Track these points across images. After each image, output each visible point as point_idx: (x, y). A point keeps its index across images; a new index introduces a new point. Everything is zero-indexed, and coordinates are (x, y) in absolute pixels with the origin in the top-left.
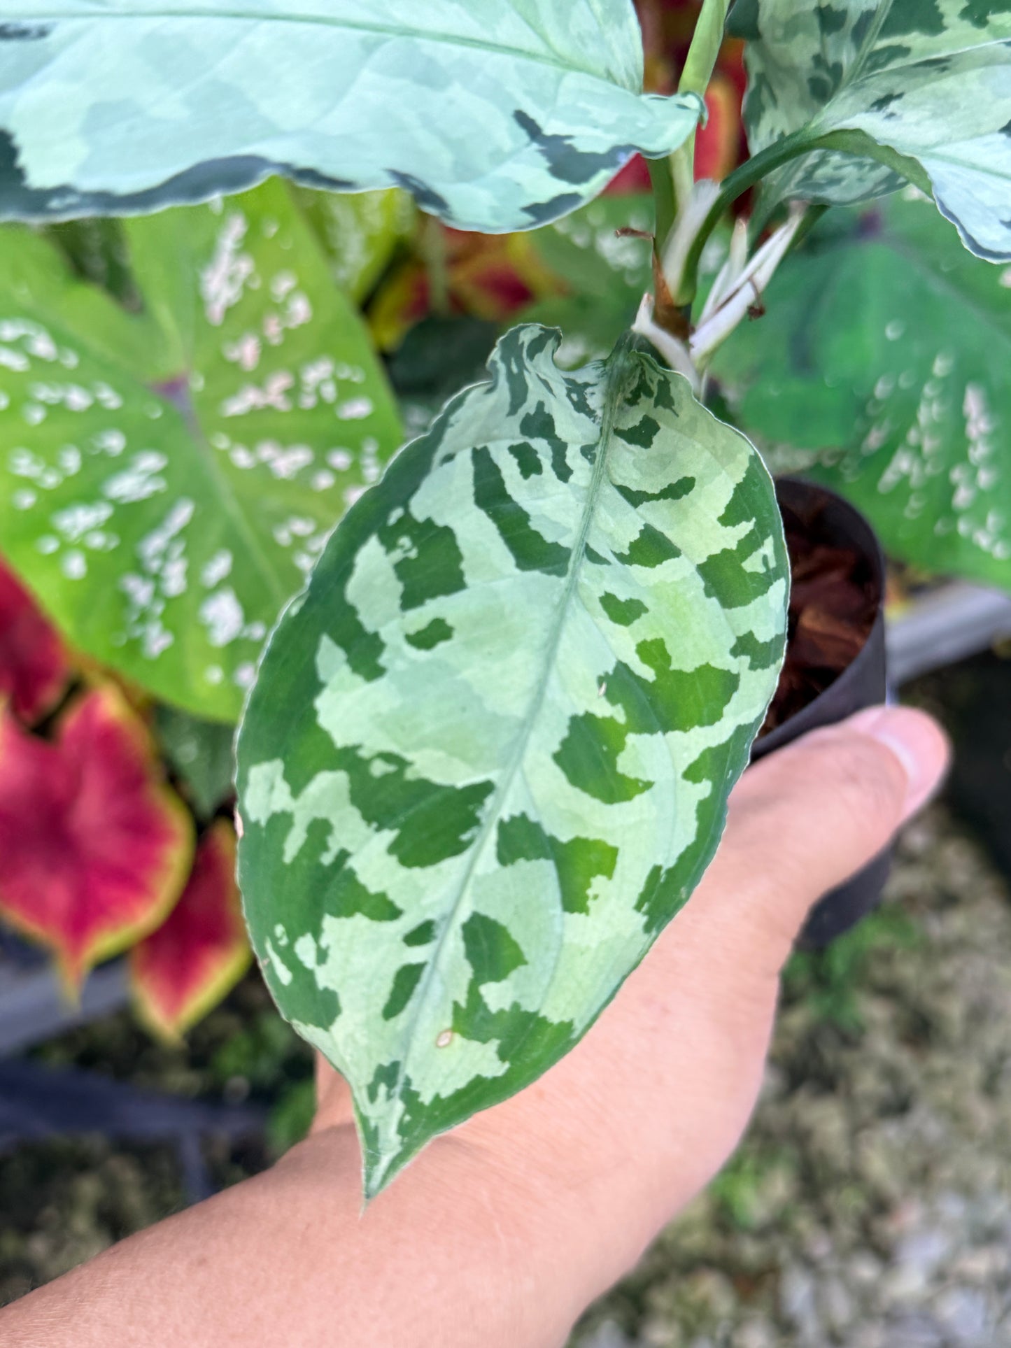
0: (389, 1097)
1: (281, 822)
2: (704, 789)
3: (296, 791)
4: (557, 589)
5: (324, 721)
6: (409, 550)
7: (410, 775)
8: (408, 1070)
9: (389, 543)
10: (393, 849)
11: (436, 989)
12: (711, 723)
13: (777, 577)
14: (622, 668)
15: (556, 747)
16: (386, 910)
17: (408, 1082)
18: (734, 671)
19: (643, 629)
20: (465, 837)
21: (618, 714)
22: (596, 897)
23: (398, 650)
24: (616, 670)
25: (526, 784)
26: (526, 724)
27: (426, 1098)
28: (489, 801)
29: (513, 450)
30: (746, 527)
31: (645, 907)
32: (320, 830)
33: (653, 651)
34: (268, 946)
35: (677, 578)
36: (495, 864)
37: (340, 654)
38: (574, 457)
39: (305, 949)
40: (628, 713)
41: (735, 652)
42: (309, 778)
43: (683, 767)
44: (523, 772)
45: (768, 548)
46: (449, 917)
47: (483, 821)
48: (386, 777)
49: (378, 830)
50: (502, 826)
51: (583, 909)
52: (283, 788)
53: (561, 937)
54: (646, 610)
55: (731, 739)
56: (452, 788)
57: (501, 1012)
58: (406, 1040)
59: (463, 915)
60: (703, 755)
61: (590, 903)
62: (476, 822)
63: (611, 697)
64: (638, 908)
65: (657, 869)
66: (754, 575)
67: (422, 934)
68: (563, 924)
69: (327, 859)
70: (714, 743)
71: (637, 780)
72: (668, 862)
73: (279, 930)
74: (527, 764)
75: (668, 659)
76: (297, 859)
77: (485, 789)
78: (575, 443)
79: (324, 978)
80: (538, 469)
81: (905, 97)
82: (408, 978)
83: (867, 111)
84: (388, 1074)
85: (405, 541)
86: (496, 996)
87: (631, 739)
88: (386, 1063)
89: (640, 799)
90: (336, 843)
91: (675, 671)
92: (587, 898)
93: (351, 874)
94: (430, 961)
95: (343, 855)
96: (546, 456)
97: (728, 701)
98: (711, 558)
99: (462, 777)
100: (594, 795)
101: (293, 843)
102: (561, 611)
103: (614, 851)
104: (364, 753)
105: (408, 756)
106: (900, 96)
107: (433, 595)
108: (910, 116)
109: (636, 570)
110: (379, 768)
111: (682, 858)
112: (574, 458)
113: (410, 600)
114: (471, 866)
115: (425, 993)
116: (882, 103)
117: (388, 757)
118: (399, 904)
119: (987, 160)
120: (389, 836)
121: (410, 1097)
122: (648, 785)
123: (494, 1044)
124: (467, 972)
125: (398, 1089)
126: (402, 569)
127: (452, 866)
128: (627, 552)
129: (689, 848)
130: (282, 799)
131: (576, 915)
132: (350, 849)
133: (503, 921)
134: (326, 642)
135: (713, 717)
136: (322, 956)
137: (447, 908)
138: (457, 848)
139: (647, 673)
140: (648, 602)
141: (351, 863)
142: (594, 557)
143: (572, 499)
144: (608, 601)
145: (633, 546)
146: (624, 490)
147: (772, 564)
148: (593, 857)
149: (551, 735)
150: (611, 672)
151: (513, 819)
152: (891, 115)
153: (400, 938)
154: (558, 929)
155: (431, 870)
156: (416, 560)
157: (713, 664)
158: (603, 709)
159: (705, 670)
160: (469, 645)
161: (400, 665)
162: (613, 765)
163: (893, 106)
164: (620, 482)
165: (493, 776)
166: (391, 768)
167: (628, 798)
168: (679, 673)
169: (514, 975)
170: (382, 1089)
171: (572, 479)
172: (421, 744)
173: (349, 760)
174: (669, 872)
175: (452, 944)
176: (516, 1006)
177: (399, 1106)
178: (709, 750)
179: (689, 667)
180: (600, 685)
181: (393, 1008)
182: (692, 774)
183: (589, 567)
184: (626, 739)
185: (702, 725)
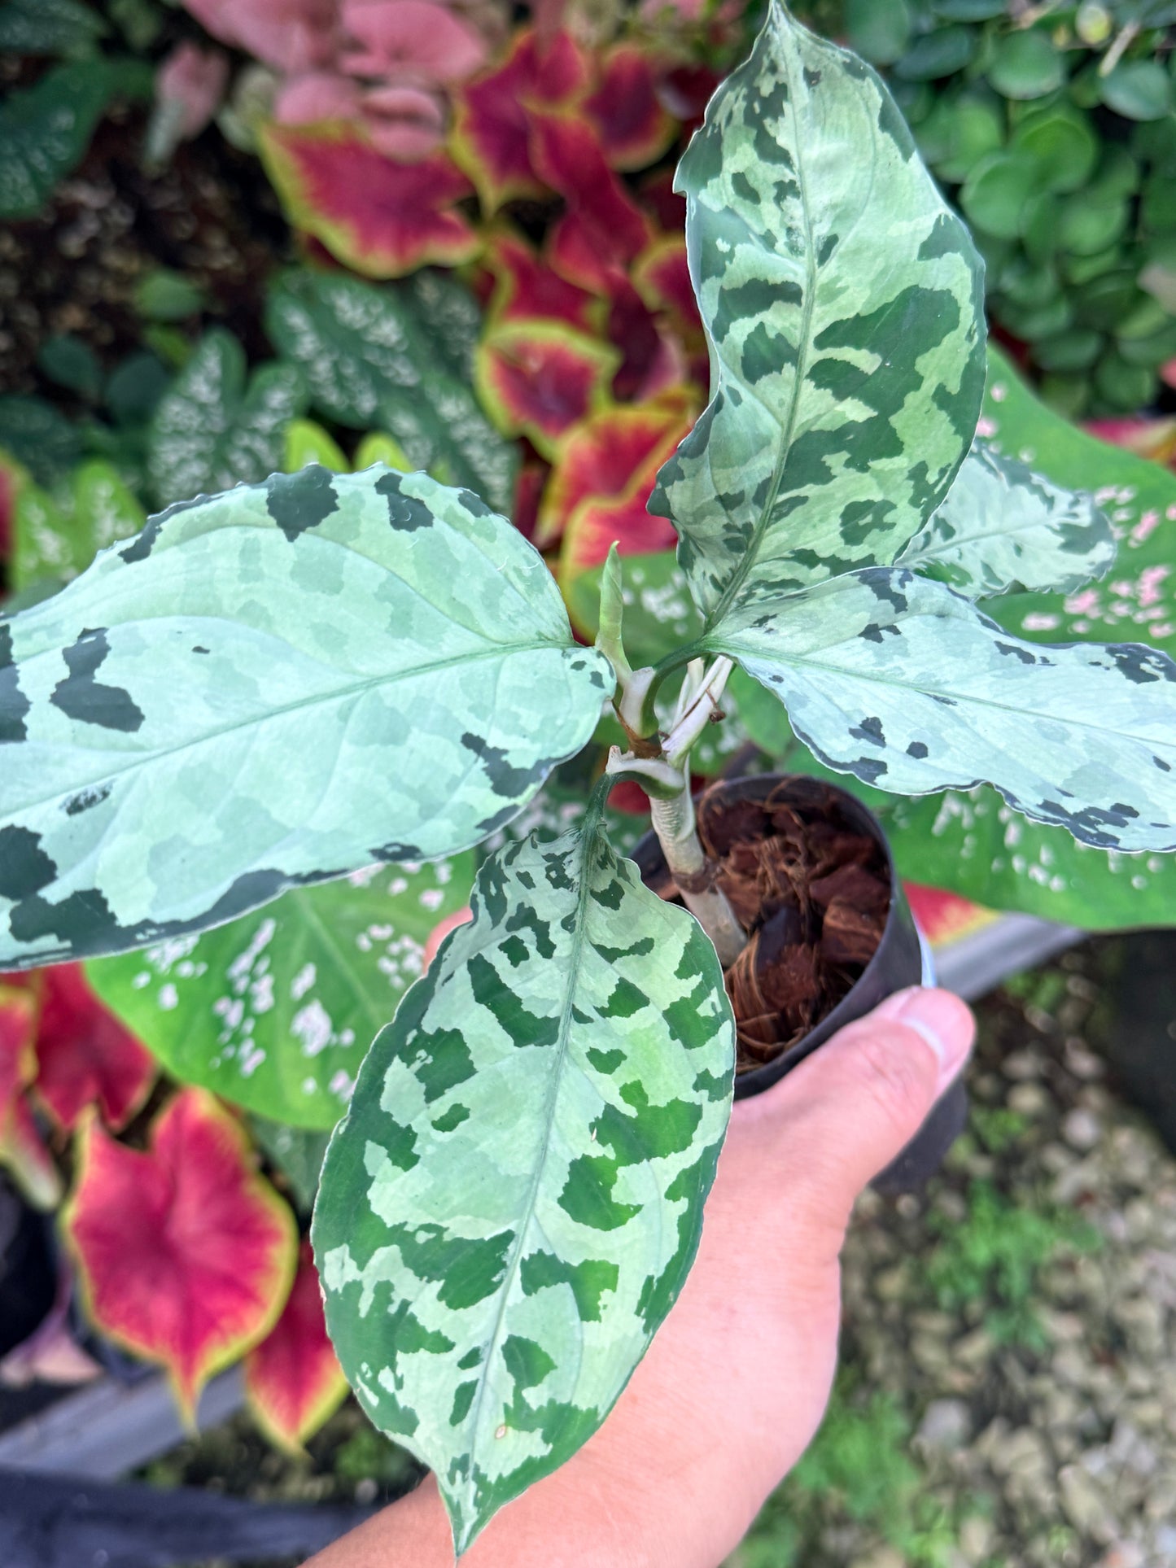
0: (464, 1480)
1: (354, 1289)
2: (683, 1205)
3: (361, 1266)
4: (550, 1056)
5: (375, 1208)
6: (426, 1059)
7: (447, 1237)
8: (476, 1459)
9: (408, 1059)
10: (441, 1295)
11: (489, 1396)
12: (684, 1149)
13: (724, 1020)
14: (610, 1109)
15: (560, 1193)
16: (442, 1344)
17: (477, 1468)
18: (698, 1103)
19: (624, 1075)
20: (495, 1279)
21: (609, 1152)
22: (605, 1307)
23: (428, 1135)
24: (605, 1113)
25: (539, 1226)
26: (534, 1178)
27: (492, 1478)
28: (511, 1247)
29: (502, 947)
30: (696, 980)
31: (643, 1313)
32: (384, 1290)
33: (633, 1092)
34: (358, 1379)
35: (648, 1024)
36: (523, 1295)
37: (383, 1151)
38: (556, 932)
39: (386, 1378)
40: (616, 1151)
41: (696, 1087)
42: (370, 1254)
43: (664, 1189)
44: (536, 1217)
45: (714, 996)
46: (491, 1343)
47: (508, 1263)
48: (428, 1241)
49: (429, 1281)
50: (524, 1265)
51: (597, 1318)
52: (351, 1265)
53: (582, 1341)
54: (625, 1057)
55: (700, 1159)
56: (482, 1240)
57: (541, 1408)
58: (471, 1438)
59: (502, 1339)
60: (679, 1176)
61: (601, 1312)
62: (504, 1265)
63: (602, 1140)
64: (638, 1313)
65: (650, 1279)
66: (706, 1019)
67: (472, 1359)
68: (582, 1332)
69: (393, 1309)
70: (687, 1166)
71: (629, 1206)
72: (658, 1272)
73: (365, 1367)
74: (538, 1210)
75: (645, 1098)
76: (370, 1313)
77: (508, 1237)
78: (555, 919)
79: (403, 1399)
80: (525, 956)
81: (779, 617)
82: (465, 1396)
83: (751, 627)
84: (461, 1464)
85: (422, 1053)
86: (536, 1397)
87: (622, 1171)
88: (458, 1456)
89: (633, 1223)
90: (397, 1298)
91: (651, 1107)
92: (598, 1308)
93: (413, 1319)
94: (481, 1378)
95: (405, 1304)
96: (531, 943)
97: (695, 1128)
98: (673, 1004)
99: (488, 1231)
100: (594, 1227)
101: (365, 1303)
102: (555, 1074)
103: (616, 1268)
104: (409, 1228)
105: (444, 1224)
106: (774, 616)
107: (450, 1086)
108: (785, 631)
109: (616, 1021)
110: (422, 1237)
111: (668, 1267)
112: (557, 935)
113: (432, 1095)
114: (504, 1299)
115: (481, 1399)
116: (761, 622)
117: (427, 1228)
118: (451, 1339)
119: (848, 662)
120: (437, 1285)
121: (480, 1479)
122: (638, 1208)
123: (539, 1432)
124: (511, 1381)
125: (470, 1473)
126: (421, 1075)
127: (489, 1303)
128: (607, 1005)
129: (673, 1258)
130: (352, 1272)
131: (592, 1322)
132: (410, 1299)
133: (533, 1339)
134: (369, 1144)
135: (684, 1144)
136: (399, 1383)
137: (489, 1337)
138: (491, 1289)
139: (630, 1111)
140: (626, 1050)
141: (411, 1309)
142: (580, 1018)
143: (556, 972)
144: (594, 1055)
145: (612, 999)
146: (601, 949)
147: (719, 1009)
148: (599, 1275)
149: (556, 1180)
150: (601, 1117)
151: (531, 1256)
152: (770, 631)
153: (455, 1364)
154: (578, 1336)
155: (472, 1309)
156: (432, 1064)
157: (680, 1099)
158: (596, 1150)
159: (675, 1103)
160: (485, 1119)
161: (430, 1150)
162: (608, 1196)
163: (770, 624)
164: (597, 942)
165: (512, 1226)
166: (432, 1235)
167: (623, 1222)
168: (655, 1108)
169: (547, 1379)
170: (459, 1475)
171: (556, 953)
172: (452, 1214)
173: (398, 1235)
174: (660, 1280)
175: (496, 1362)
176: (551, 1402)
177: (473, 1486)
178: (684, 1171)
179: (662, 1104)
180: (592, 1132)
181: (457, 1417)
182: (672, 1194)
183: (576, 1028)
184: (618, 1172)
185: (676, 1152)
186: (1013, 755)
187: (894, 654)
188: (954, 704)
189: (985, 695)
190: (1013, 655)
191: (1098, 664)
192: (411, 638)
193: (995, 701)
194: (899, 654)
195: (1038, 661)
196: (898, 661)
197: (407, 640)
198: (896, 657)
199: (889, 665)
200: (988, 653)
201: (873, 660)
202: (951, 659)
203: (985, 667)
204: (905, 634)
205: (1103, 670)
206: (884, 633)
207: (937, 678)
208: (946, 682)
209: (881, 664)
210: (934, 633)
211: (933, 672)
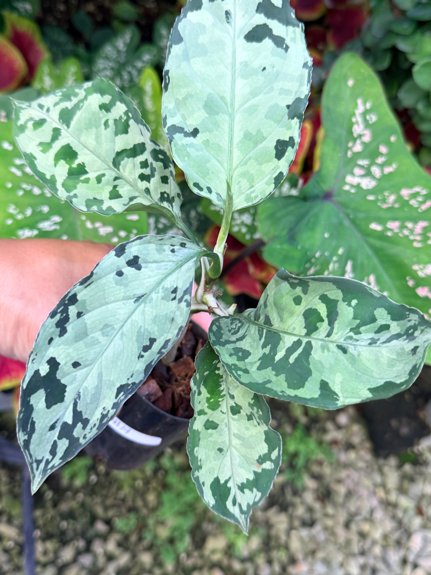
2: (48, 177)
4: (109, 160)
6: (124, 119)
14: (86, 172)
15: (71, 145)
18: (71, 192)
19: (93, 181)
21: (74, 165)
23: (106, 116)
25: (67, 137)
26: (78, 139)
29: (146, 160)
30: (104, 208)
33: (87, 181)
35: (103, 195)
36: (54, 127)
37: (107, 102)
38: (146, 184)
40: (74, 168)
41: (75, 194)
43: (55, 175)
44: (70, 137)
45: (96, 210)
46: (49, 116)
51: (38, 145)
53: (35, 140)
54: (98, 184)
55: (56, 188)
60: (56, 180)
63: (79, 165)
64: (31, 153)
65: (36, 159)
66: (92, 206)
68: (37, 141)
70: (57, 184)
71: (57, 163)
72: (36, 162)
75: (83, 183)
77: (69, 127)
79: (52, 96)
80: (142, 167)
86: (30, 124)
87: (68, 166)
89: (53, 162)
91: (79, 183)
92: (40, 146)
94: (43, 112)
96: (145, 171)
97: (65, 190)
100: (58, 152)
101: (77, 91)
102: (104, 161)
103: (45, 153)
104: (85, 102)
105: (81, 111)
107: (115, 127)
109: (110, 188)
110: (81, 105)
111: (35, 165)
114: (55, 122)
118: (56, 107)
120: (70, 108)
122: (55, 166)
124: (37, 119)
126: (120, 117)
127: (57, 118)
128: (117, 189)
129: (37, 168)
133: (43, 127)
135: (63, 185)
138: (60, 119)
139: (83, 178)
140: (100, 185)
142: (116, 178)
143: (133, 177)
144: (104, 175)
145: (118, 191)
147: (92, 210)
148: (46, 149)
149: (75, 146)
150: (86, 168)
151: (61, 132)
155: (58, 113)
156: (122, 121)
157: (75, 190)
158: (77, 161)
159: (75, 188)
162: (63, 159)
165: (71, 129)
166: (80, 107)
167: (55, 160)
169: (32, 128)
171: (139, 180)
173: (85, 99)
174: (34, 161)
176: (27, 127)
178: (56, 182)
179: (78, 186)
180: (83, 163)
182: (53, 176)
183: (114, 175)
184: (68, 165)
185: (63, 183)
186: (104, 308)
187: (165, 294)
188: (135, 302)
189: (134, 317)
190: (148, 344)
191: (132, 376)
192: (243, 138)
193: (130, 320)
194: (164, 296)
195: (143, 353)
196: (161, 294)
197: (242, 136)
198: (163, 294)
199: (161, 290)
200: (152, 332)
201: (166, 286)
202: (154, 314)
203: (146, 327)
204: (171, 302)
205: (128, 377)
206: (174, 295)
207: (148, 304)
208: (145, 307)
209: (163, 288)
210: (167, 313)
211: (151, 304)
